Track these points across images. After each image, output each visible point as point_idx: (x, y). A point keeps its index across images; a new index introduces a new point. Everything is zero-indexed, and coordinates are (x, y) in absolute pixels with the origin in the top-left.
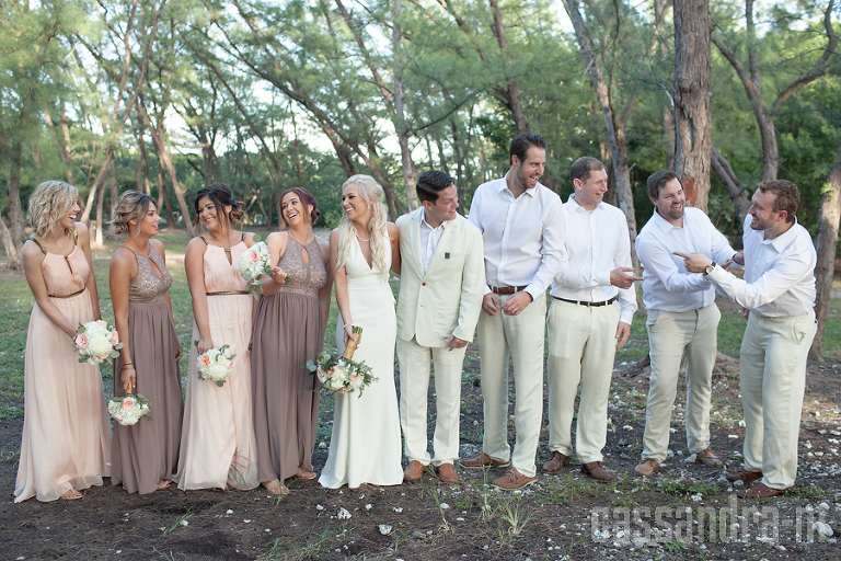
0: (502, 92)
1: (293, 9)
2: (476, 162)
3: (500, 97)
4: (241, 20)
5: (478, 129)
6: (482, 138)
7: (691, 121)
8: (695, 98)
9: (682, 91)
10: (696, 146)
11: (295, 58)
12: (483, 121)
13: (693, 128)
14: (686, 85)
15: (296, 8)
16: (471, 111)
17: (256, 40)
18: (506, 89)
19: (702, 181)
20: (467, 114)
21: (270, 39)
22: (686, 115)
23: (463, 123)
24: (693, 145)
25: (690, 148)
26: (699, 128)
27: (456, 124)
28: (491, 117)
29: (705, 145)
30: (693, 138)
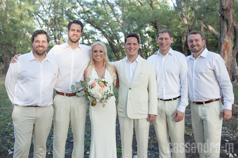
0: (154, 23)
1: (95, 3)
2: (146, 44)
3: (153, 24)
4: (80, 6)
5: (147, 35)
6: (148, 37)
7: (227, 21)
8: (229, 12)
9: (223, 10)
10: (229, 30)
11: (96, 17)
12: (148, 32)
13: (228, 24)
14: (225, 8)
15: (96, 3)
16: (145, 29)
17: (84, 12)
18: (155, 22)
19: (231, 43)
20: (144, 31)
21: (88, 12)
22: (225, 19)
23: (143, 33)
24: (228, 30)
25: (226, 31)
26: (230, 24)
27: (141, 33)
28: (151, 31)
29: (232, 30)
30: (228, 27)
